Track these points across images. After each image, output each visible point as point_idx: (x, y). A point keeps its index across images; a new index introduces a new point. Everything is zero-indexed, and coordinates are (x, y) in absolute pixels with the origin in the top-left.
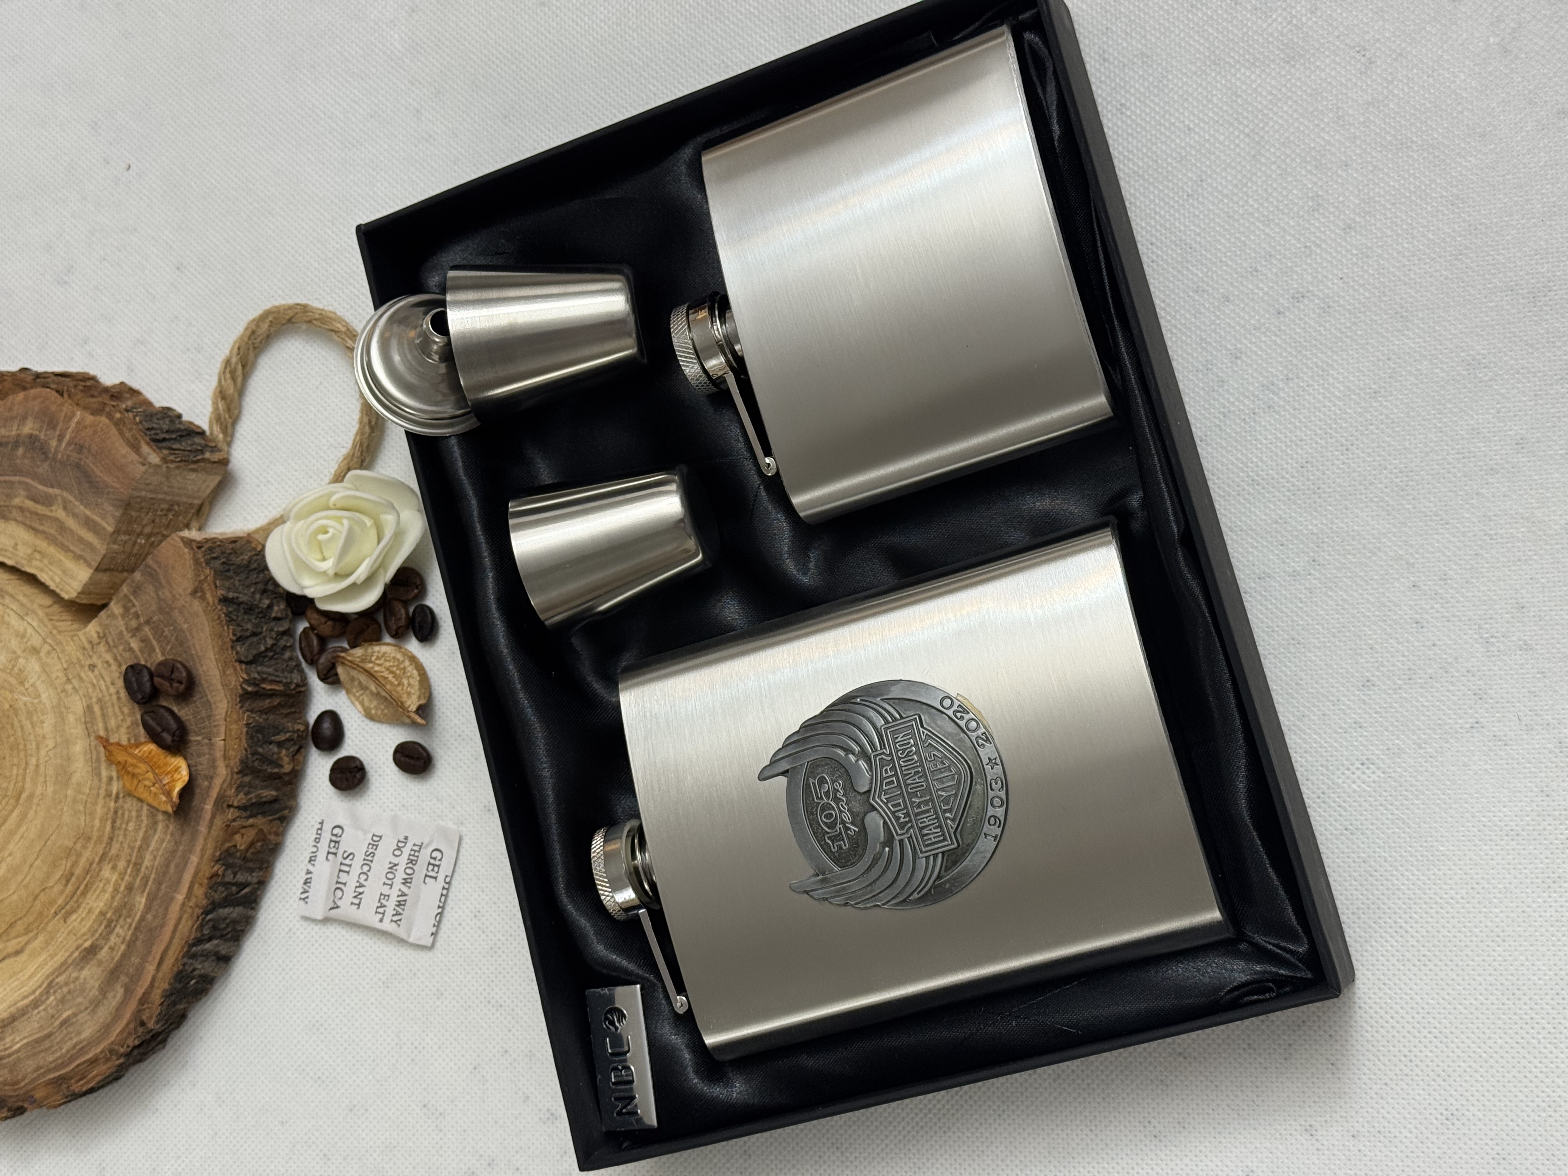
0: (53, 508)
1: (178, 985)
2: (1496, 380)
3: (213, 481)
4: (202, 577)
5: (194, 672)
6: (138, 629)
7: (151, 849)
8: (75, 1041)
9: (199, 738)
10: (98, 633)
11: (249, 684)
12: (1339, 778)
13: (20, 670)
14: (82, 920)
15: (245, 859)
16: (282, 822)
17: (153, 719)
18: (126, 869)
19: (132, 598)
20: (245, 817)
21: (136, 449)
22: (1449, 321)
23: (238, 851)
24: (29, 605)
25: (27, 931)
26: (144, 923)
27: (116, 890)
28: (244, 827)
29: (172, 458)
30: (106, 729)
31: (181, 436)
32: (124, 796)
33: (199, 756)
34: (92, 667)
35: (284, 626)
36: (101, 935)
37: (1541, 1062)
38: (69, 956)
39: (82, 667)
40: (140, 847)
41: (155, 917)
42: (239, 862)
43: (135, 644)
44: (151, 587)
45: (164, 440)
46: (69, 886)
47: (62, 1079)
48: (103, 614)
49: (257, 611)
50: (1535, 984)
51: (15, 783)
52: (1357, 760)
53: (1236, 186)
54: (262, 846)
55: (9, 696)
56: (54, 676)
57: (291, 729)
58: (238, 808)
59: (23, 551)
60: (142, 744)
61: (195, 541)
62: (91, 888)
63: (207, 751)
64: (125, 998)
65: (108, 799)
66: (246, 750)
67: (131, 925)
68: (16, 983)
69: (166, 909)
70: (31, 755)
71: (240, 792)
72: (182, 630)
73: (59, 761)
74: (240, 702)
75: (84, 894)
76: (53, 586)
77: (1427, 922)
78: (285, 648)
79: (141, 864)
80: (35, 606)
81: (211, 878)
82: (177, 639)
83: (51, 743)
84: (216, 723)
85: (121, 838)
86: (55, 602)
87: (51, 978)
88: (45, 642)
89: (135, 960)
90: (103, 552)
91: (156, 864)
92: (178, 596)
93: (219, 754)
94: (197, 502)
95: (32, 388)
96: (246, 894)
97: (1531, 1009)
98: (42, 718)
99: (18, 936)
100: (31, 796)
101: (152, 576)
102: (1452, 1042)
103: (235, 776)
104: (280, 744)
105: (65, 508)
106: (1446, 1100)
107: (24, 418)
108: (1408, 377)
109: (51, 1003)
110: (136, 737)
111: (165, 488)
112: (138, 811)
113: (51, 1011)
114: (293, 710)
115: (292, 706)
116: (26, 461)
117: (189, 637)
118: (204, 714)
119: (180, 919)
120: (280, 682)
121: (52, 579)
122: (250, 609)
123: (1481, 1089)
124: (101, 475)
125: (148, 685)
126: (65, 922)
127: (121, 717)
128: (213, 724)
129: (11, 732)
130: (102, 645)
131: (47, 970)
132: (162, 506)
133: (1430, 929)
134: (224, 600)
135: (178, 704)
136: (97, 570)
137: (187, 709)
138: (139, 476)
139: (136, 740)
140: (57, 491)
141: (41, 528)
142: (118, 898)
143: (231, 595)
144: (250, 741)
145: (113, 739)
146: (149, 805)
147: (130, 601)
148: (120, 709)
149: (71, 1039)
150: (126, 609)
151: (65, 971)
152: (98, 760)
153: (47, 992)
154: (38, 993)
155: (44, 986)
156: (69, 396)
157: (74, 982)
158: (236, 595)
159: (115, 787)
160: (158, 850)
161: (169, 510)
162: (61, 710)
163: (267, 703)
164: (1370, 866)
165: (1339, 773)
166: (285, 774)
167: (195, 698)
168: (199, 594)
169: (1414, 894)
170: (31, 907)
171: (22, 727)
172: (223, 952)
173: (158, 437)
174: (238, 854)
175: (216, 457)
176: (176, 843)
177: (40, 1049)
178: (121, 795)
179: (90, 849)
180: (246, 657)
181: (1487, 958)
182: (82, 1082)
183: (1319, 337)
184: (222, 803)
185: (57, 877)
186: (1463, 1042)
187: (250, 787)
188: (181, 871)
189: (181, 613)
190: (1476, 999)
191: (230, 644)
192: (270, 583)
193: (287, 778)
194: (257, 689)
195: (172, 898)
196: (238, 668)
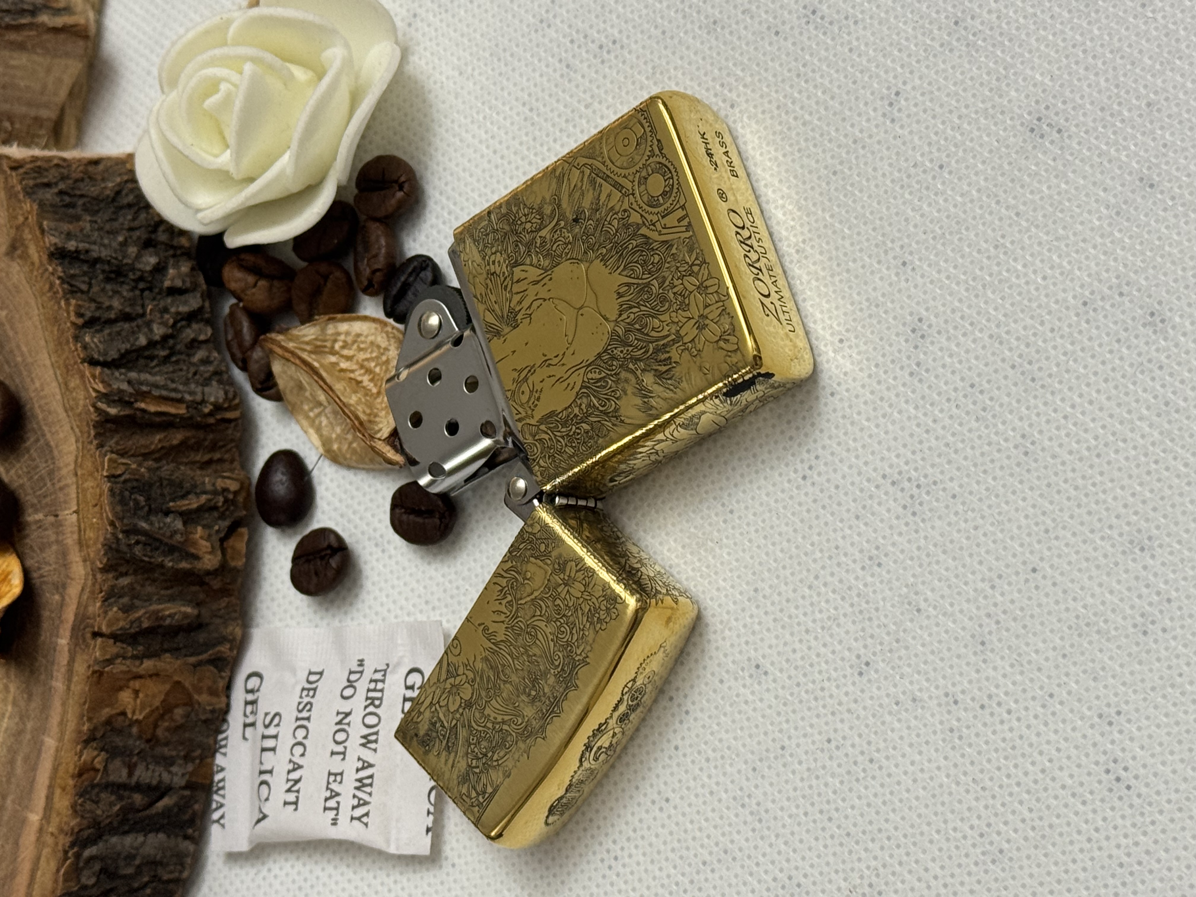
3: (73, 69)
4: (21, 219)
9: (40, 516)
11: (112, 403)
15: (152, 741)
20: (134, 657)
23: (133, 723)
28: (136, 676)
33: (41, 548)
35: (193, 302)
42: (140, 745)
49: (131, 276)
57: (209, 487)
58: (115, 637)
63: (53, 538)
66: (112, 524)
69: (16, 843)
71: (111, 605)
74: (96, 436)
78: (194, 344)
81: (80, 775)
84: (62, 484)
93: (71, 540)
96: (167, 808)
103: (99, 576)
104: (188, 516)
114: (217, 456)
115: (214, 447)
117: (11, 333)
118: (43, 469)
119: (38, 858)
120: (180, 401)
122: (117, 273)
128: (57, 486)
134: (61, 255)
137: (18, 465)
143: (72, 245)
144: (119, 508)
158: (82, 246)
163: (156, 439)
166: (208, 573)
167: (28, 444)
168: (19, 252)
174: (135, 730)
176: (23, 717)
180: (105, 355)
184: (83, 632)
187: (134, 597)
188: (32, 769)
191: (71, 333)
192: (161, 228)
193: (216, 584)
194: (127, 412)
195: (24, 821)
196: (87, 373)
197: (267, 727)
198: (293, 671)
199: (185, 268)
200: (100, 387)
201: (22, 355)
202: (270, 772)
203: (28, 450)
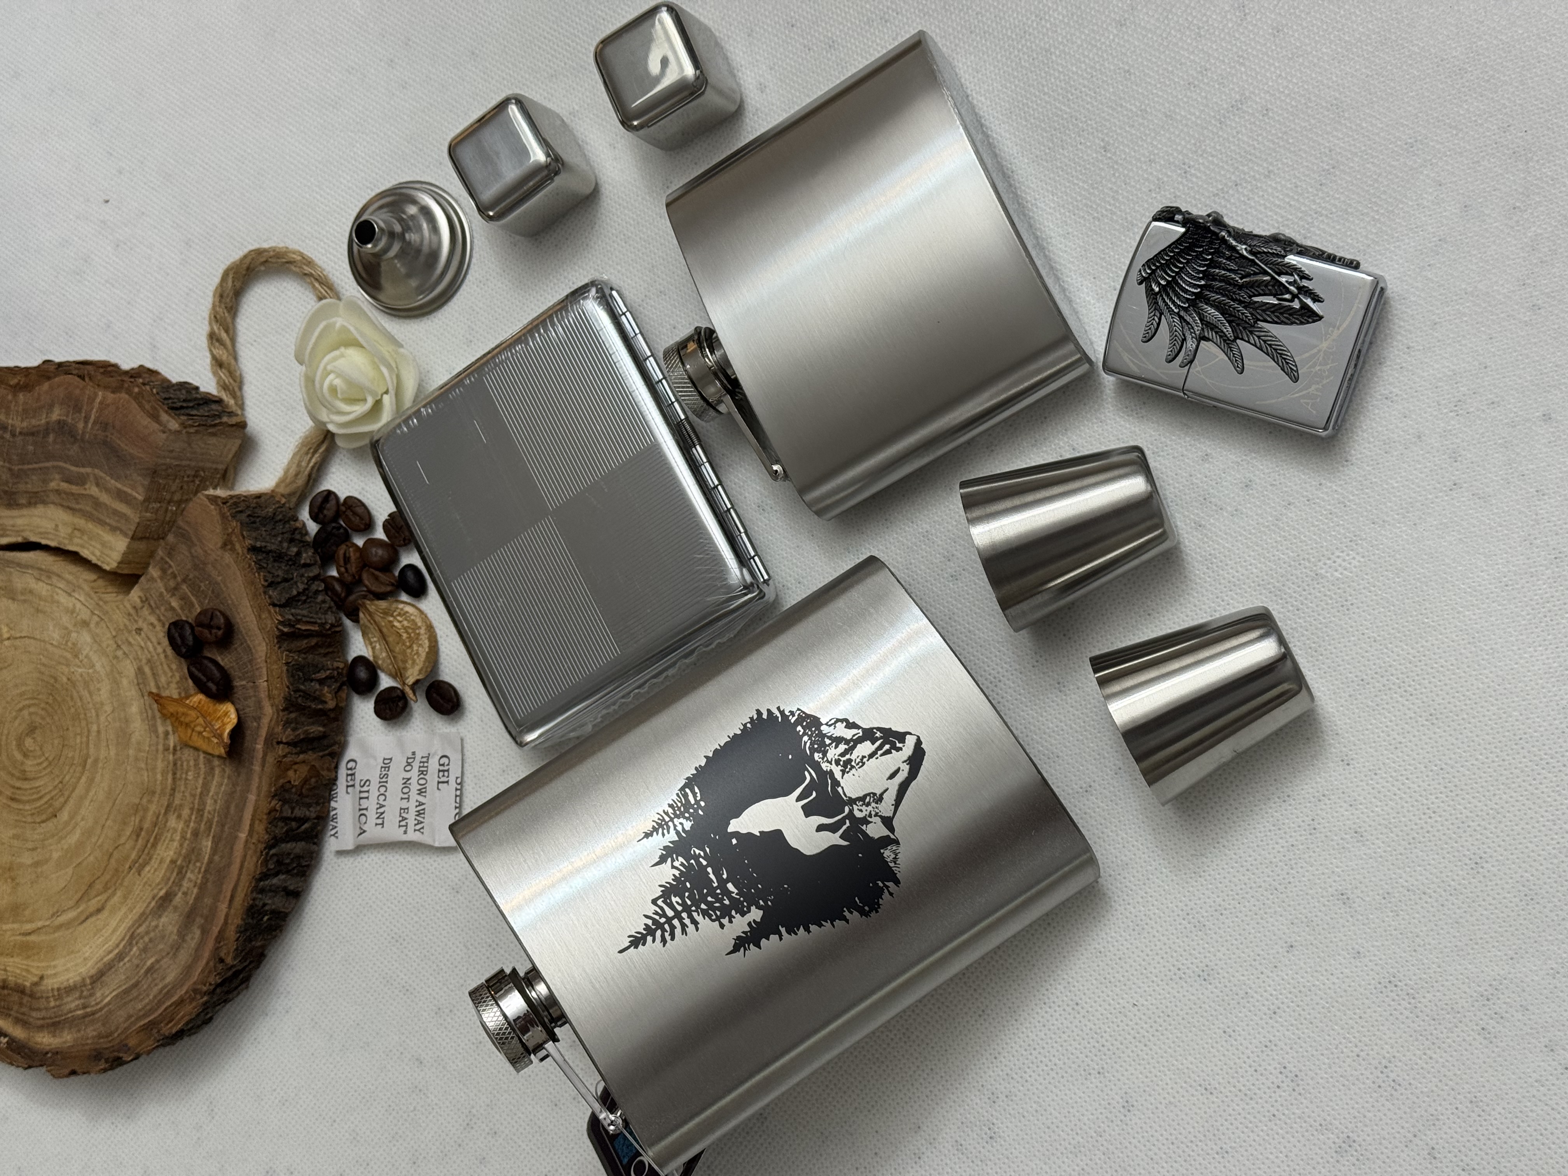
0: (87, 486)
1: (250, 921)
2: (1426, 166)
3: (233, 445)
4: (230, 530)
5: (233, 621)
6: (176, 589)
7: (211, 794)
8: (160, 986)
9: (244, 683)
10: (140, 597)
11: (285, 626)
12: (1321, 568)
13: (73, 644)
14: (156, 870)
15: (301, 795)
16: (333, 758)
17: (199, 670)
18: (190, 816)
19: (168, 559)
20: (296, 754)
21: (155, 418)
22: (1374, 116)
23: (293, 786)
24: (75, 581)
25: (106, 888)
26: (212, 865)
27: (183, 838)
28: (296, 763)
29: (190, 422)
30: (158, 687)
31: (199, 405)
32: (181, 748)
33: (246, 699)
34: (139, 630)
35: (315, 571)
36: (174, 882)
37: (1546, 811)
38: (147, 906)
39: (130, 632)
40: (201, 793)
41: (222, 857)
42: (296, 797)
43: (175, 604)
44: (183, 546)
45: (182, 408)
46: (140, 841)
47: (152, 1024)
48: (142, 579)
49: (286, 558)
50: (1531, 737)
51: (80, 751)
52: (1337, 549)
53: (1158, 19)
54: (317, 782)
55: (65, 670)
56: (104, 645)
57: (330, 667)
58: (288, 744)
59: (64, 531)
60: (191, 696)
61: (219, 497)
62: (160, 839)
63: (252, 694)
64: (202, 939)
65: (166, 753)
66: (288, 687)
67: (200, 868)
68: (100, 940)
69: (232, 848)
70: (92, 723)
71: (287, 728)
72: (217, 583)
73: (118, 724)
74: (278, 642)
75: (154, 845)
76: (94, 560)
77: (1421, 693)
78: (317, 592)
79: (203, 810)
80: (81, 580)
81: (269, 813)
82: (213, 592)
83: (108, 708)
84: (258, 666)
85: (182, 788)
86: (99, 578)
87: (132, 930)
88: (93, 613)
89: (208, 901)
90: (137, 520)
91: (218, 808)
92: (209, 552)
93: (263, 695)
94: (221, 467)
95: (55, 376)
96: (306, 829)
97: (1531, 761)
98: (98, 686)
99: (96, 896)
100: (96, 761)
101: (184, 536)
102: (1459, 804)
103: (281, 713)
104: (321, 682)
105: (97, 485)
106: (1460, 861)
107: (51, 406)
108: (1343, 176)
109: (134, 955)
110: (186, 690)
111: (188, 455)
112: (195, 760)
113: (136, 962)
114: (331, 650)
115: (330, 646)
116: (58, 446)
117: (224, 589)
118: (245, 659)
119: (245, 856)
120: (315, 623)
121: (93, 554)
122: (279, 557)
123: (1492, 845)
124: (126, 448)
125: (190, 638)
126: (139, 875)
127: (170, 674)
128: (255, 667)
129: (71, 704)
130: (145, 609)
131: (128, 923)
132: (188, 472)
133: (1425, 699)
134: (253, 549)
135: (221, 654)
136: (133, 538)
137: (228, 656)
138: (161, 444)
139: (186, 693)
140: (88, 470)
141: (77, 507)
142: (185, 845)
143: (258, 544)
144: (291, 679)
145: (165, 693)
146: (205, 752)
147: (167, 563)
148: (169, 666)
149: (156, 985)
150: (164, 571)
151: (144, 922)
152: (154, 717)
153: (130, 944)
154: (121, 946)
155: (127, 938)
156: (90, 379)
157: (154, 930)
158: (263, 544)
159: (172, 741)
160: (217, 793)
161: (196, 476)
162: (114, 677)
163: (304, 643)
164: (1361, 648)
165: (1321, 564)
166: (330, 710)
167: (236, 645)
168: (229, 547)
169: (1406, 668)
170: (107, 866)
171: (81, 699)
172: (292, 888)
173: (175, 405)
174: (294, 790)
175: (233, 420)
176: (234, 785)
177: (127, 999)
178: (178, 748)
179: (155, 803)
180: (280, 600)
181: (1482, 719)
182: (170, 1025)
183: (1253, 151)
184: (271, 741)
185: (128, 833)
186: (1470, 803)
187: (297, 723)
188: (241, 809)
189: (214, 567)
190: (1477, 760)
191: (261, 590)
192: (297, 532)
193: (332, 715)
194: (292, 630)
195: (236, 837)
196: (272, 611)
197: (362, 787)
198: (375, 758)
199: (310, 554)
200: (280, 618)
201: (232, 600)
202: (366, 809)
203: (236, 649)
